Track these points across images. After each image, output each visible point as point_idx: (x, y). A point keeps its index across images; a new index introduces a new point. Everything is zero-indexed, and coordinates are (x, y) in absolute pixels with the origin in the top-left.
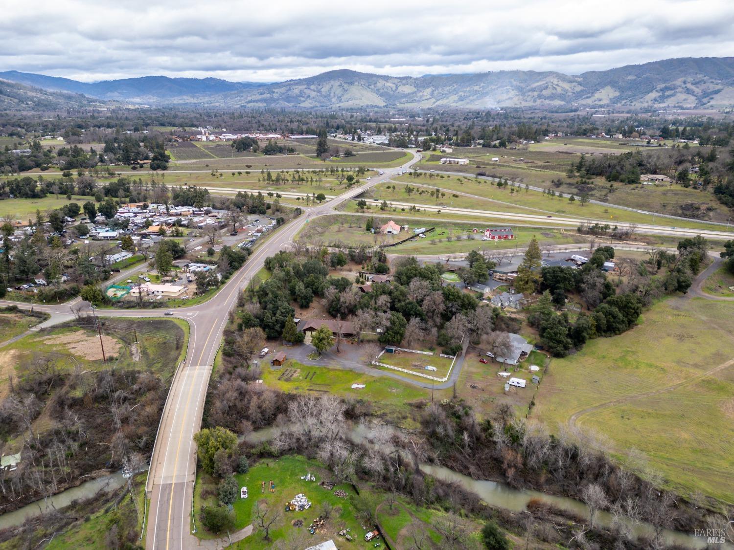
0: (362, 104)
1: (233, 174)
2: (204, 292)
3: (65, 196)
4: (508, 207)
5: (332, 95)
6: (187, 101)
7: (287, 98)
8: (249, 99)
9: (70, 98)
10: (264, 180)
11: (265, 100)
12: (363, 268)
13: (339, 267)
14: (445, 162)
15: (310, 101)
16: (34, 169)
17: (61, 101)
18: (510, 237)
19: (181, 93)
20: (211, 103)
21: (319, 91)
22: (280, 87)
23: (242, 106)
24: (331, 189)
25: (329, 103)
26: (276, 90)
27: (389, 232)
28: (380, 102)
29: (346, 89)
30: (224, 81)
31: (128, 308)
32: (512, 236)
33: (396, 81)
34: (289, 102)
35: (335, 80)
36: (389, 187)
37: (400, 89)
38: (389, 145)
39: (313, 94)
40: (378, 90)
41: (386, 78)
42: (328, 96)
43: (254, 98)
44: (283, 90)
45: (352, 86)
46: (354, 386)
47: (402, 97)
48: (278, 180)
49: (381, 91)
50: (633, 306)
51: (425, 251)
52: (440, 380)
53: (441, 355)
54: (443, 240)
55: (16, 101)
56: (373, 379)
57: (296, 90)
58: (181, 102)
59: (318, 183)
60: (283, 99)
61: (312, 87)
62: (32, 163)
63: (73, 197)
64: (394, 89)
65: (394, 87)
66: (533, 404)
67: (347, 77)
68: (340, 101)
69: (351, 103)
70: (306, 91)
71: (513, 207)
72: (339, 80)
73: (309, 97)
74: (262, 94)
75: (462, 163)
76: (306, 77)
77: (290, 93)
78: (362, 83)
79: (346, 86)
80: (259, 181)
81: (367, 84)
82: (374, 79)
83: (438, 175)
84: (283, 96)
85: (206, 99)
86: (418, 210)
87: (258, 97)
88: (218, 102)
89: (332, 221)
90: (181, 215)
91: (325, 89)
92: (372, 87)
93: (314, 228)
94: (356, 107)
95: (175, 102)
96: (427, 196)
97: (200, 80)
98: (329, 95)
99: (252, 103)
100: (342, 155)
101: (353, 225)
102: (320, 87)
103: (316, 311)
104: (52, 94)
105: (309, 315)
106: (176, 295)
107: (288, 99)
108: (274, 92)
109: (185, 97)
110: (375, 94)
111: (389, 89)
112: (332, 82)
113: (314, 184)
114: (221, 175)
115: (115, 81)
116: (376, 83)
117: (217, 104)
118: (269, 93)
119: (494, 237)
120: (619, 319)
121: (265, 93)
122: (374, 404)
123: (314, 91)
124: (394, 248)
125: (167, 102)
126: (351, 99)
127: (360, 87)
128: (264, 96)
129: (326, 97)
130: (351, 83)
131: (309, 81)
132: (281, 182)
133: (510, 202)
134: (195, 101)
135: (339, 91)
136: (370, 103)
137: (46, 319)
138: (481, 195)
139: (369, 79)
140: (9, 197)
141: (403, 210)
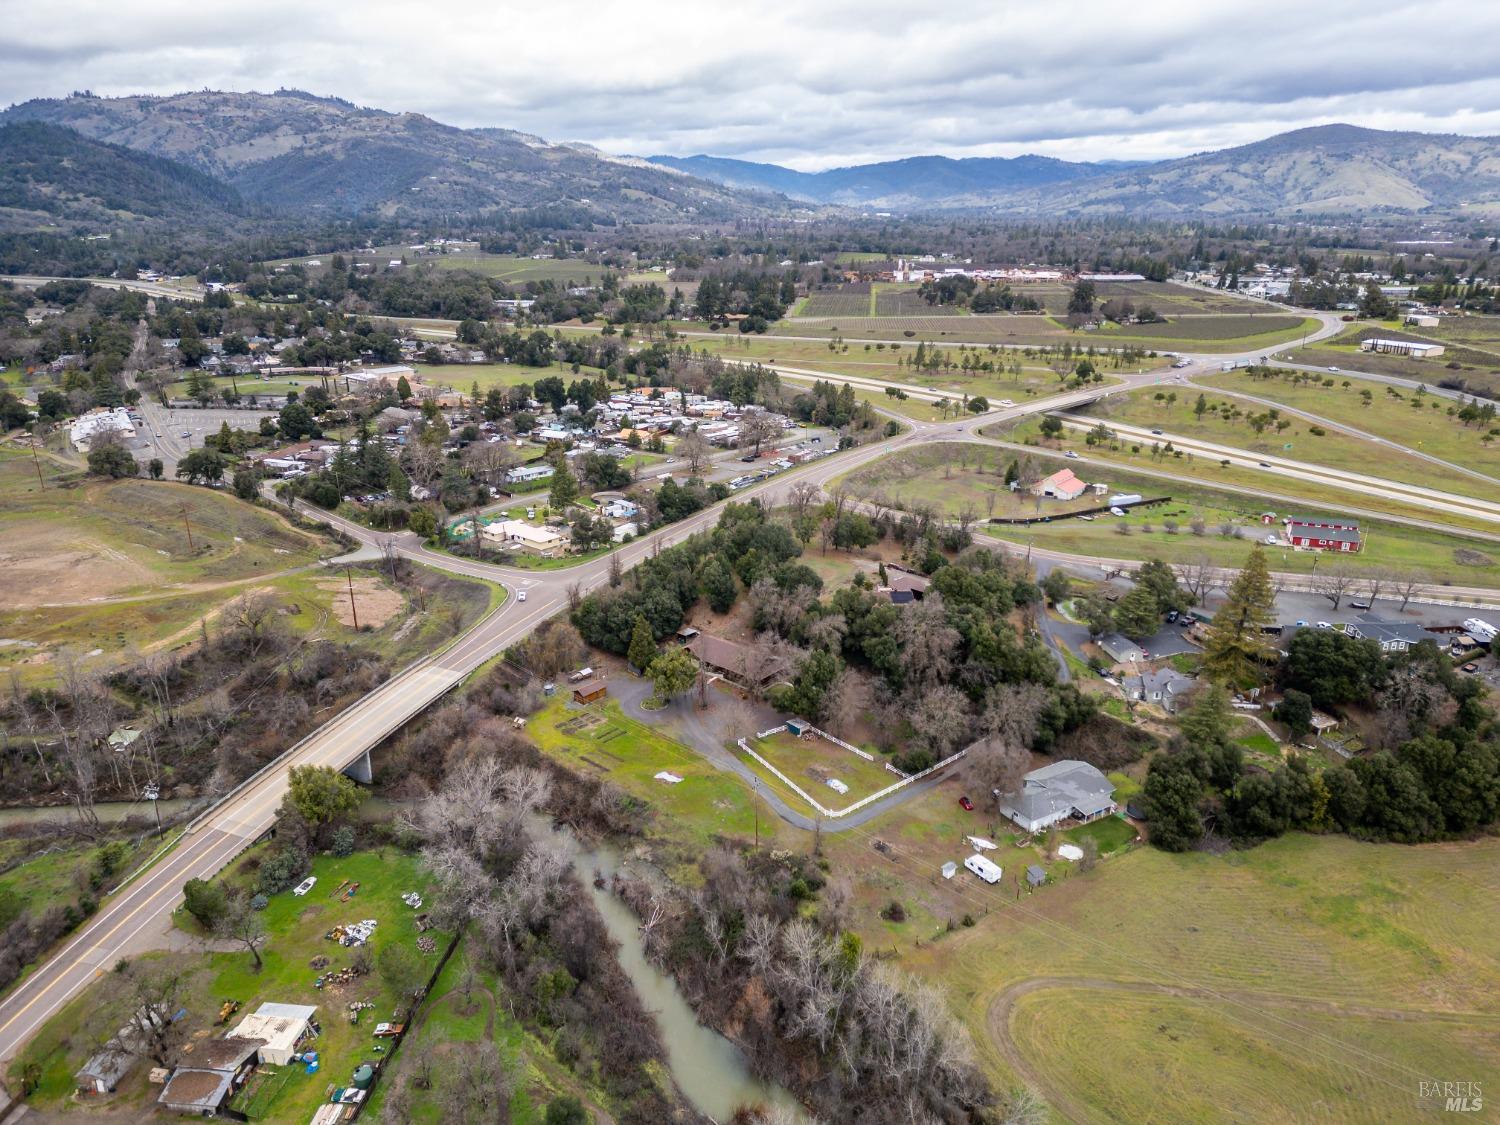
0: (1360, 205)
1: (868, 348)
2: (584, 552)
3: (570, 366)
4: (1445, 475)
5: (1289, 184)
6: (967, 204)
7: (1175, 192)
8: (1092, 196)
9: (760, 200)
10: (909, 362)
11: (1123, 199)
12: (904, 558)
13: (857, 547)
14: (1374, 347)
15: (1230, 199)
16: (574, 320)
17: (747, 206)
18: (1346, 547)
19: (963, 187)
20: (1012, 206)
21: (1259, 177)
22: (1167, 170)
23: (1070, 213)
24: (1029, 391)
25: (1275, 202)
26: (1154, 177)
27: (1049, 494)
28: (1414, 199)
29: (1328, 168)
30: (1056, 161)
31: (461, 555)
32: (1353, 545)
33: (1475, 148)
34: (1177, 202)
35: (1305, 149)
36: (1159, 397)
37: (1482, 167)
38: (1288, 301)
39: (1241, 183)
40: (1417, 172)
41: (1448, 141)
42: (1277, 189)
43: (1104, 194)
44: (1172, 175)
45: (1345, 164)
46: (664, 775)
47: (1484, 187)
48: (935, 364)
49: (1426, 172)
50: (1470, 778)
51: (1085, 546)
52: (826, 812)
53: (888, 766)
54: (1153, 527)
55: (673, 205)
56: (710, 772)
57: (1202, 177)
58: (956, 205)
59: (1013, 376)
60: (1168, 197)
61: (1244, 167)
62: (571, 310)
63: (583, 368)
64: (1463, 168)
65: (1465, 161)
66: (968, 922)
67: (1343, 141)
68: (1307, 199)
69: (1332, 201)
70: (1226, 177)
71: (1457, 477)
72: (1314, 150)
73: (1229, 189)
74: (1122, 185)
75: (1418, 354)
76: (1235, 146)
77: (1186, 182)
78: (1375, 155)
79: (1330, 163)
80: (900, 363)
81: (1388, 158)
82: (1413, 143)
83: (1317, 379)
84: (1169, 190)
85: (1007, 198)
86: (1178, 454)
87: (1113, 192)
88: (1027, 204)
89: (952, 455)
90: (701, 415)
91: (1274, 171)
92: (1403, 163)
93: (897, 467)
94: (1337, 212)
95: (945, 206)
96: (1241, 424)
97: (1009, 161)
98: (1282, 185)
99: (1096, 204)
100: (1133, 319)
101: (986, 469)
102: (1262, 167)
103: (737, 622)
104: (737, 194)
105: (721, 628)
106: (541, 548)
107: (1176, 194)
108: (1149, 181)
109: (967, 196)
110: (1406, 182)
111: (1451, 166)
112: (1296, 155)
113: (1005, 377)
114: (845, 349)
115: (855, 169)
116: (1415, 154)
117: (1022, 210)
118: (1139, 184)
119: (1297, 541)
120: (1407, 800)
121: (1129, 183)
122: (663, 818)
123: (1246, 175)
124: (1021, 529)
125: (929, 207)
126: (1337, 193)
127: (1368, 165)
128: (1126, 191)
129: (1272, 189)
130: (1347, 157)
131: (1237, 156)
132: (941, 368)
133: (1464, 464)
134: (983, 203)
135: (1308, 176)
136: (1383, 203)
137: (351, 551)
138: (1394, 438)
139: (1398, 146)
140: (502, 360)
141: (1135, 450)
